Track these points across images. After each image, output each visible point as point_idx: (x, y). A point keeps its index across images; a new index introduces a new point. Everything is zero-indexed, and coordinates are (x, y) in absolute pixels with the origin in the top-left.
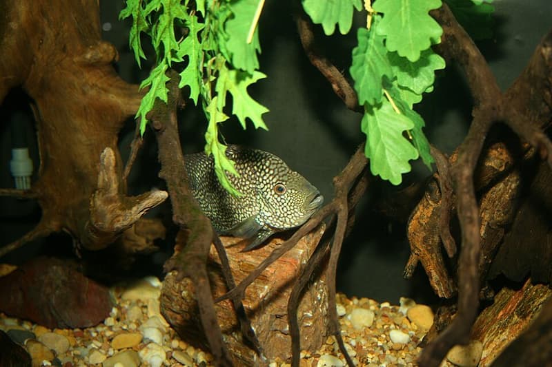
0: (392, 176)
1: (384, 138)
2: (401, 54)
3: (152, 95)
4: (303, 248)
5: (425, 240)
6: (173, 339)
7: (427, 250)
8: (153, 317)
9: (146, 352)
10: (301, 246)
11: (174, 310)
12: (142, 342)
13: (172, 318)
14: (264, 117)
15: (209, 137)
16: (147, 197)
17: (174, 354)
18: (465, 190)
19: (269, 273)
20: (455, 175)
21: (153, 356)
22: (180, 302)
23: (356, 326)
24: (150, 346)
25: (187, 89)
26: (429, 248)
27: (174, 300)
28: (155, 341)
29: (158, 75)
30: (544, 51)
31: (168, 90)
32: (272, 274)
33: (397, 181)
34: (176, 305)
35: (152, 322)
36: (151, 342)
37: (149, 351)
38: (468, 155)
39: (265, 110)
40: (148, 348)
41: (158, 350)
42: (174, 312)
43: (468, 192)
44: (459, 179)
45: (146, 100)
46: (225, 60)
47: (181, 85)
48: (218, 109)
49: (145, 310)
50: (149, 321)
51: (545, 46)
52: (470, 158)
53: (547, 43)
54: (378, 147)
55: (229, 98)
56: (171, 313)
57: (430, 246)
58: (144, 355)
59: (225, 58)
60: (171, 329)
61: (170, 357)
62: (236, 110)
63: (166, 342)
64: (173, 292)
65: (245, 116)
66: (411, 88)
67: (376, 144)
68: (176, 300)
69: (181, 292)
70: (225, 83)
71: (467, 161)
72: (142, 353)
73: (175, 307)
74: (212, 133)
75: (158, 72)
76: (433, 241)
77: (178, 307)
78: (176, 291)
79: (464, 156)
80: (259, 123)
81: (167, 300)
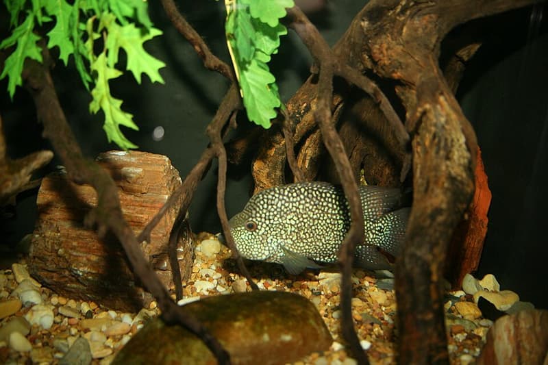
0: (263, 122)
1: (253, 90)
2: (264, 20)
3: (19, 55)
4: (167, 194)
5: (269, 175)
6: (50, 296)
7: (271, 183)
8: (24, 281)
9: (32, 314)
10: (165, 192)
11: (49, 269)
12: (23, 306)
13: (46, 277)
14: (161, 71)
15: (98, 94)
16: (35, 158)
17: (60, 310)
18: (330, 128)
19: (144, 219)
20: (320, 117)
21: (42, 317)
22: (56, 261)
23: (207, 255)
24: (34, 308)
25: (56, 50)
26: (272, 181)
27: (48, 261)
28: (36, 303)
29: (24, 34)
30: (362, 23)
31: (40, 49)
32: (146, 219)
33: (267, 125)
34: (51, 264)
35: (25, 286)
36: (33, 305)
37: (35, 313)
38: (326, 100)
39: (161, 65)
40: (33, 311)
41: (45, 310)
42: (49, 271)
43: (332, 130)
44: (323, 119)
45: (12, 60)
46: (114, 18)
47: (51, 45)
48: (108, 66)
49: (11, 277)
50: (21, 285)
51: (363, 20)
52: (328, 103)
53: (364, 18)
54: (250, 98)
55: (122, 54)
56: (46, 273)
57: (273, 179)
58: (31, 319)
59: (114, 14)
60: (44, 289)
61: (57, 314)
62: (131, 66)
63: (46, 302)
64: (46, 253)
65: (141, 71)
66: (263, 50)
67: (248, 96)
68: (50, 259)
69: (57, 251)
70: (117, 40)
71: (326, 105)
72: (28, 317)
73: (50, 266)
74: (101, 90)
75: (22, 32)
76: (275, 175)
77: (55, 266)
78: (50, 250)
79: (323, 101)
80: (155, 77)
81: (39, 261)
